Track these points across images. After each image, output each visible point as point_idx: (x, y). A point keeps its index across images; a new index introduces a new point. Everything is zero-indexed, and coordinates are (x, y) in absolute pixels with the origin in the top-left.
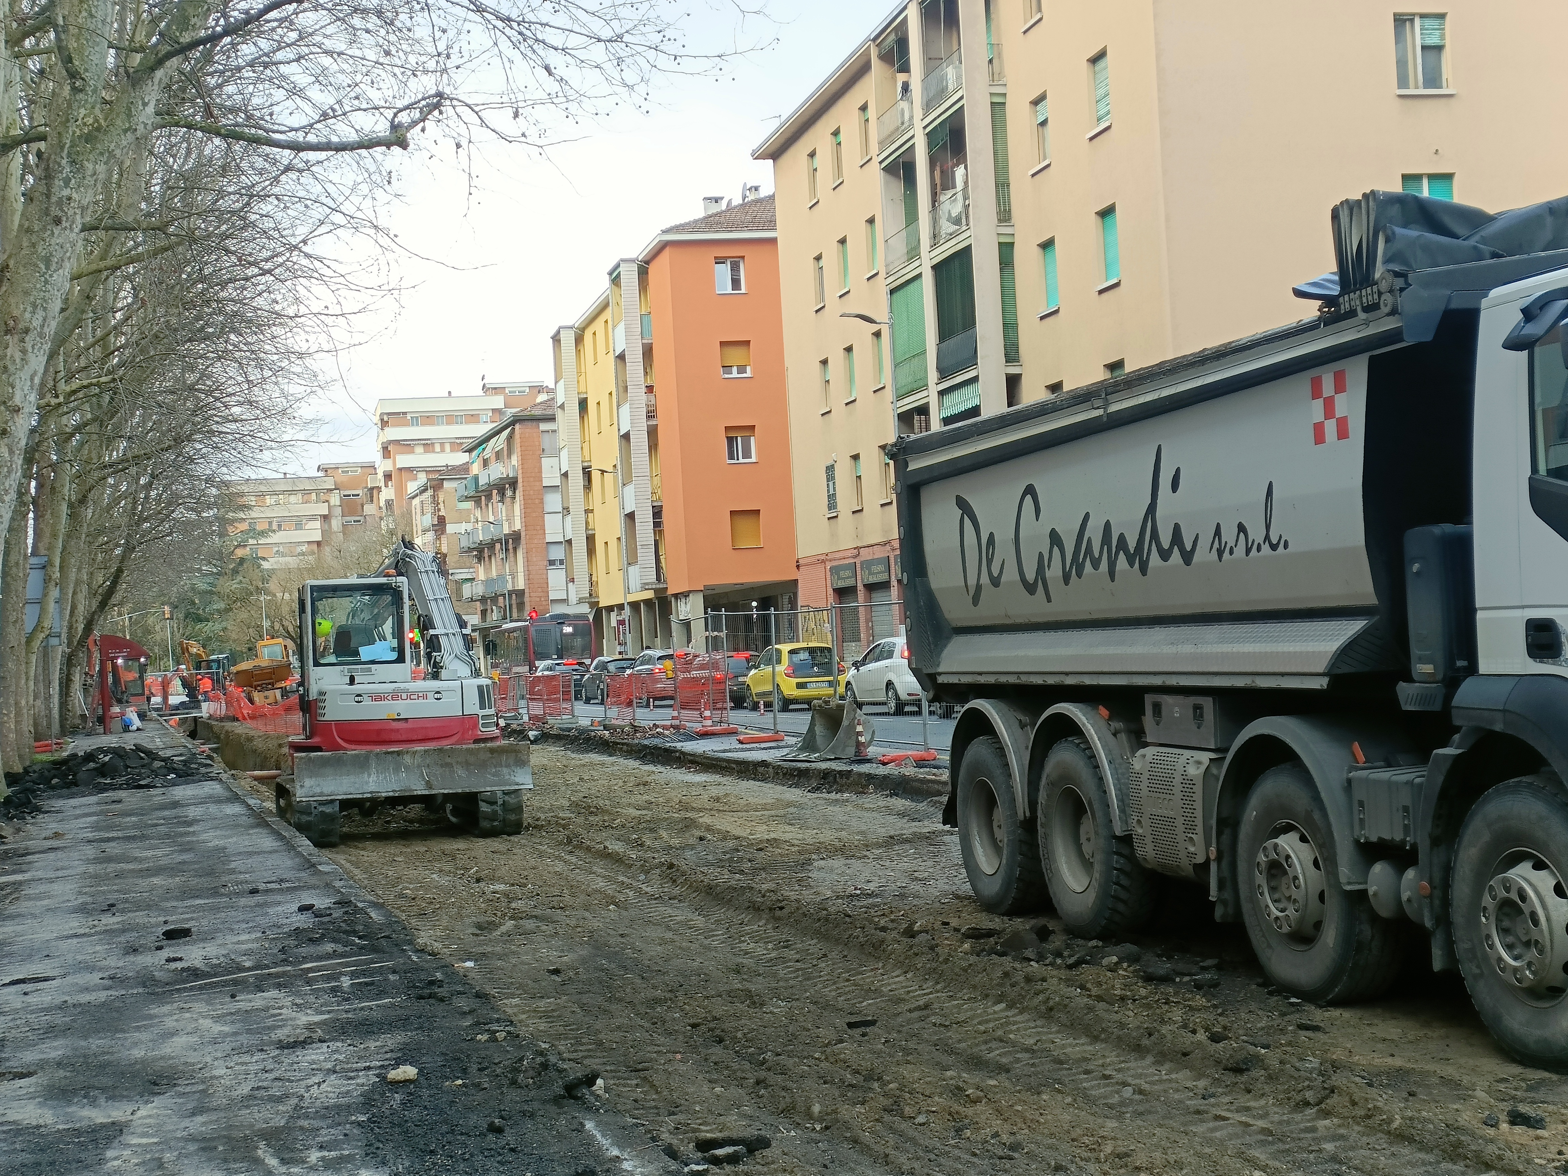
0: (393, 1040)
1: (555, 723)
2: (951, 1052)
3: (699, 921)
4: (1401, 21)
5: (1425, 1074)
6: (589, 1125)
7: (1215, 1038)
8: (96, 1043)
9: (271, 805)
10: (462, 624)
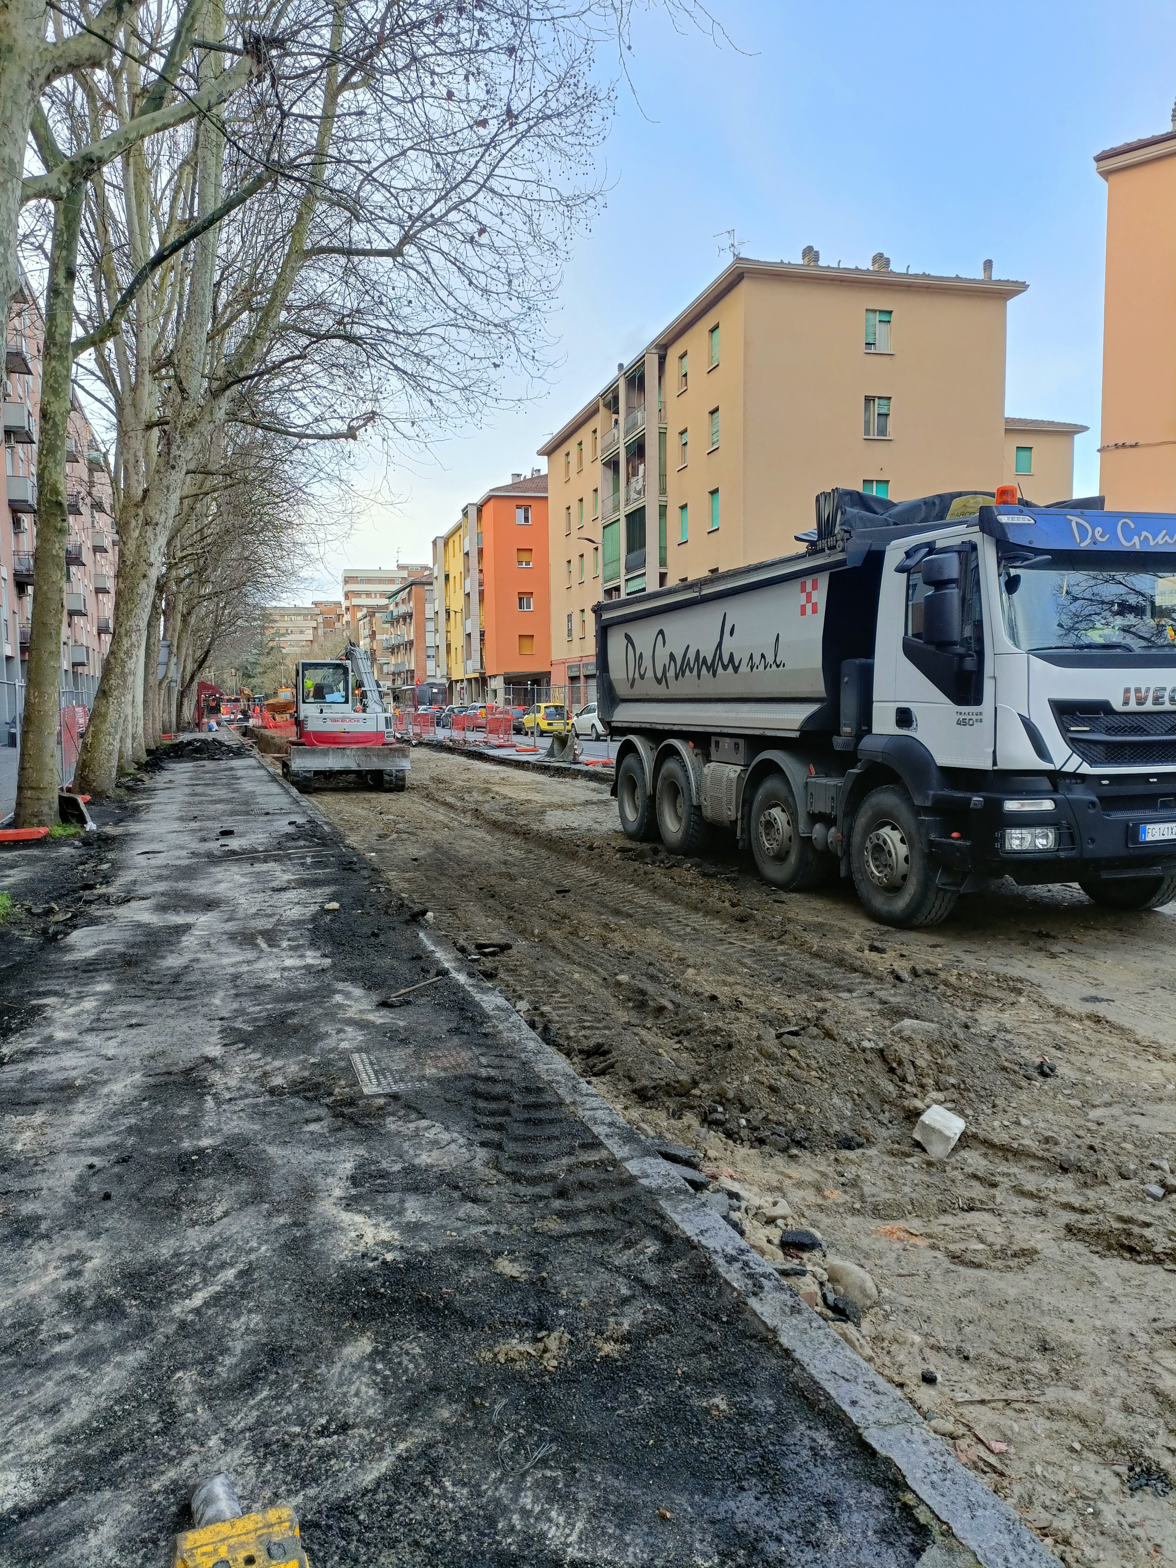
0: (328, 890)
1: (426, 737)
2: (606, 907)
3: (489, 838)
4: (869, 399)
5: (832, 926)
6: (421, 935)
7: (733, 905)
8: (181, 885)
9: (280, 771)
10: (378, 686)
